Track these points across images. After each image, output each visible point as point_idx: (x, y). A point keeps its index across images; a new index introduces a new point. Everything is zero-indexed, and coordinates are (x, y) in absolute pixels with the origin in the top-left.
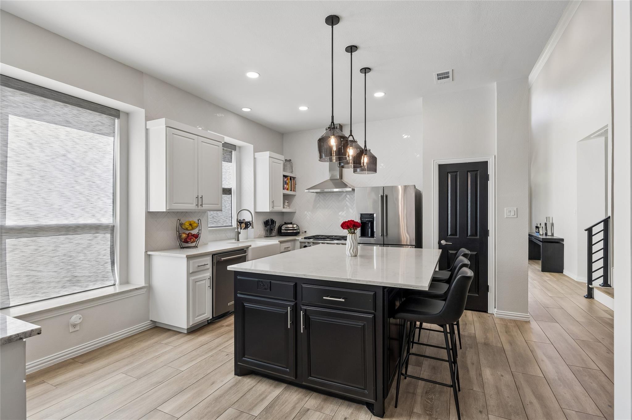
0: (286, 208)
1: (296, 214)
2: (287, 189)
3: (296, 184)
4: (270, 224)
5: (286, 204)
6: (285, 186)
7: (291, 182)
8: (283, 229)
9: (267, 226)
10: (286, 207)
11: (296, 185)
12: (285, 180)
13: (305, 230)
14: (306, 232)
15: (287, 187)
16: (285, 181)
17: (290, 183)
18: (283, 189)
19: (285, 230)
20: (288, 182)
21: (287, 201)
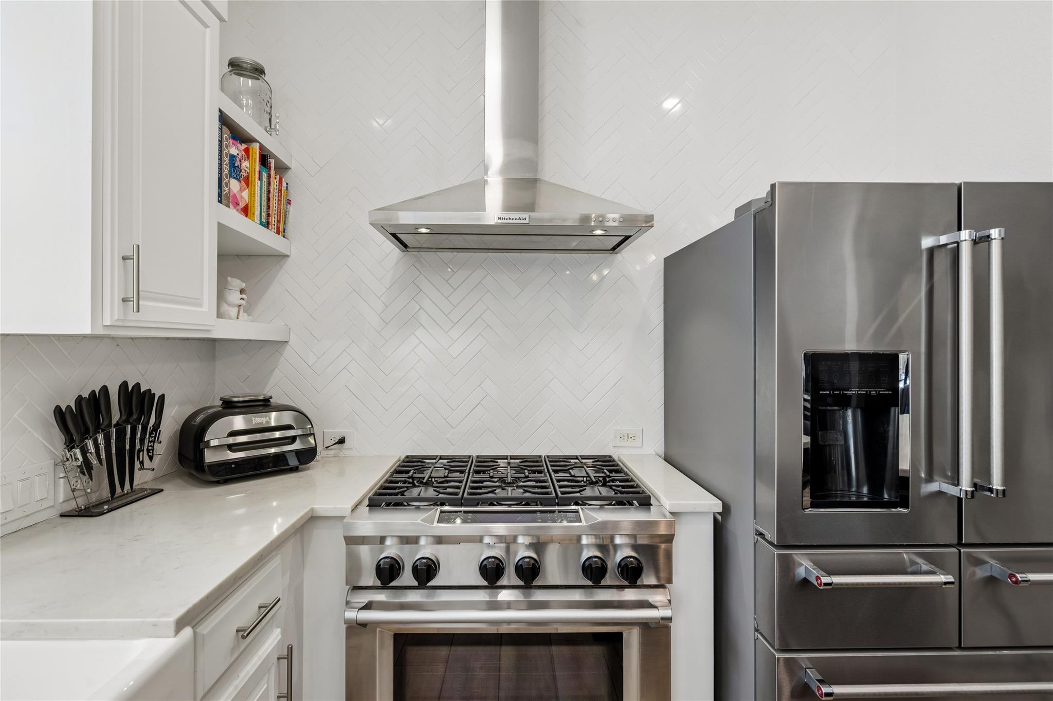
0: (230, 318)
1: (288, 352)
2: (246, 211)
3: (289, 202)
4: (116, 417)
5: (234, 297)
6: (234, 185)
7: (265, 179)
8: (213, 443)
9: (85, 433)
10: (233, 311)
11: (291, 209)
12: (234, 151)
13: (338, 433)
14: (342, 441)
15: (245, 194)
16: (233, 158)
17: (260, 179)
18: (220, 195)
19: (231, 447)
20: (252, 168)
21: (236, 284)
